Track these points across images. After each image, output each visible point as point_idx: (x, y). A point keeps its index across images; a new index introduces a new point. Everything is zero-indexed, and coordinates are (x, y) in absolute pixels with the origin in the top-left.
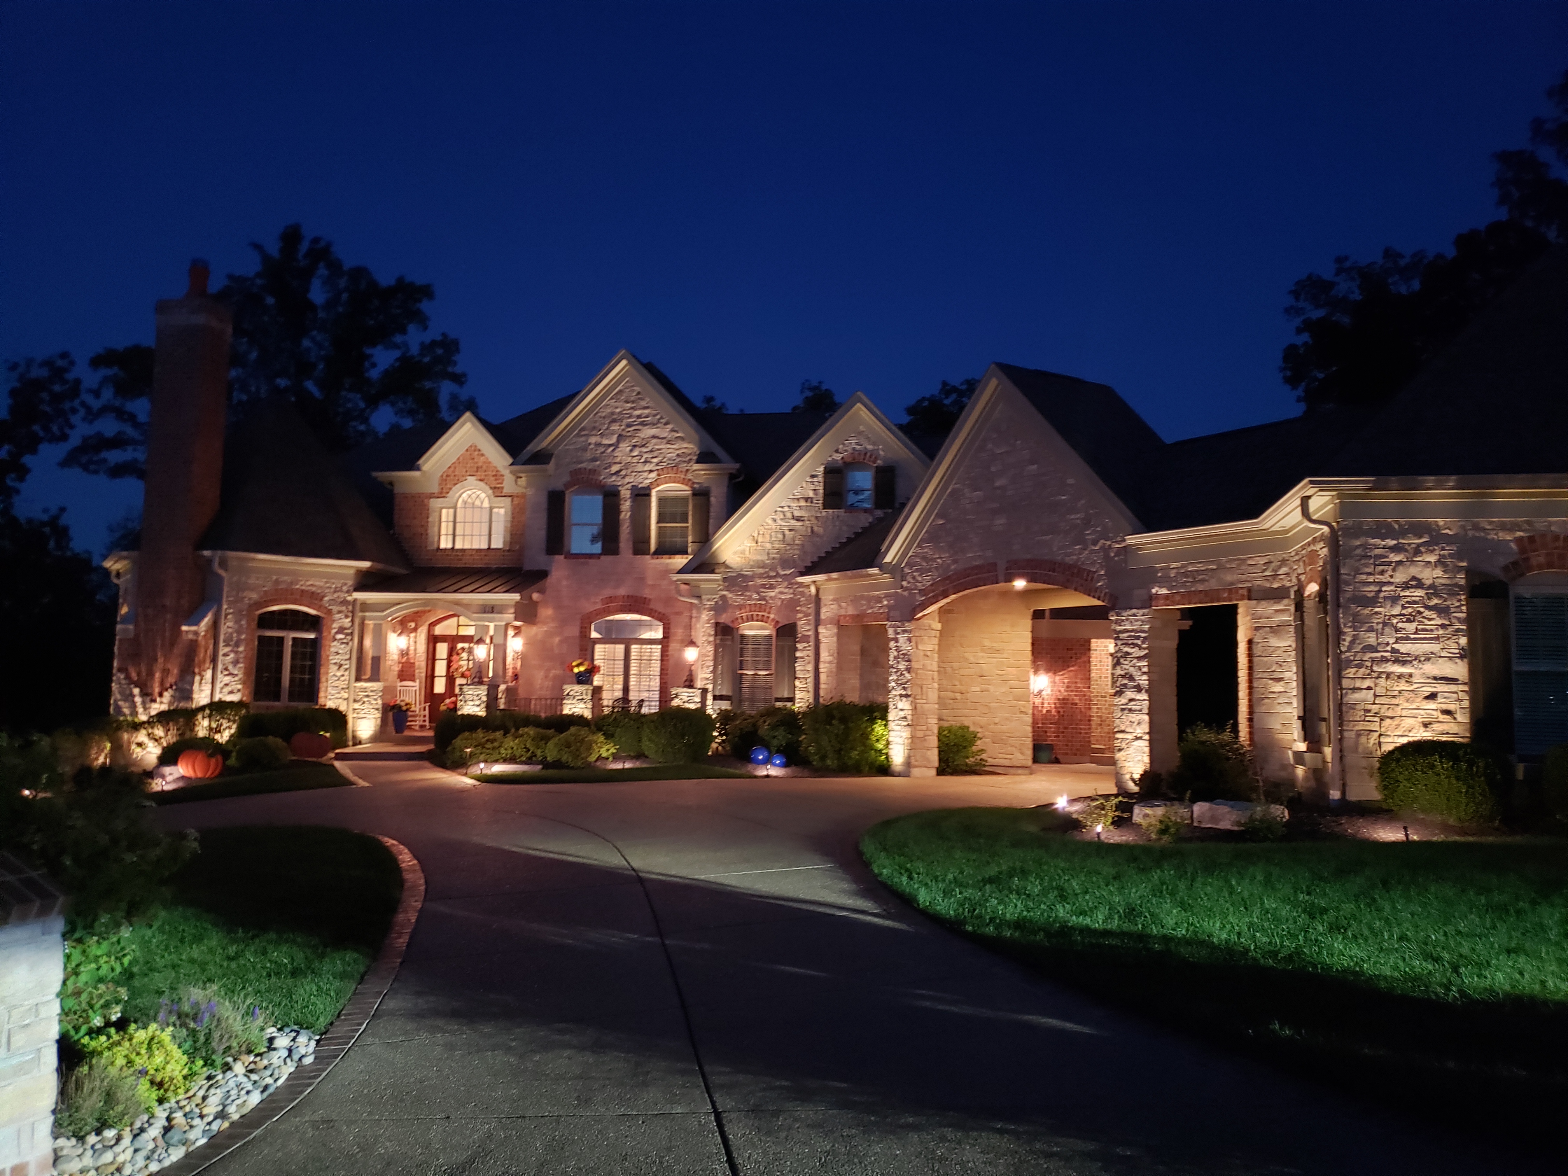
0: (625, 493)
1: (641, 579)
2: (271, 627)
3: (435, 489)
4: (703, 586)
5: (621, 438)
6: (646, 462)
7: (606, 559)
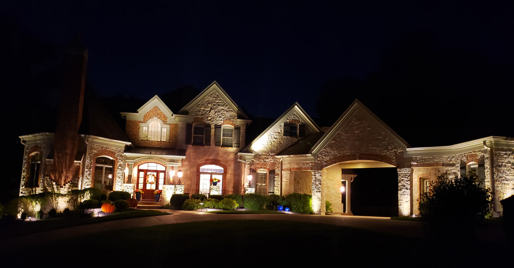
0: (213, 126)
1: (218, 154)
2: (99, 163)
3: (142, 120)
4: (246, 157)
5: (211, 109)
6: (220, 117)
7: (206, 147)
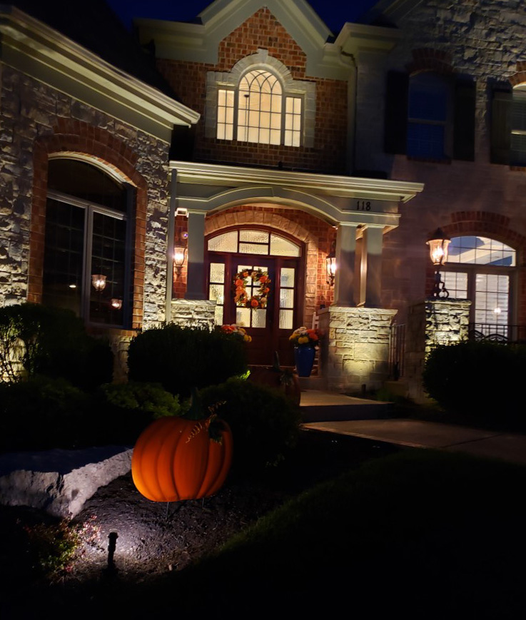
1: (499, 193)
3: (215, 61)
7: (458, 165)
